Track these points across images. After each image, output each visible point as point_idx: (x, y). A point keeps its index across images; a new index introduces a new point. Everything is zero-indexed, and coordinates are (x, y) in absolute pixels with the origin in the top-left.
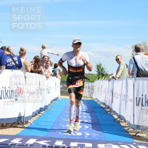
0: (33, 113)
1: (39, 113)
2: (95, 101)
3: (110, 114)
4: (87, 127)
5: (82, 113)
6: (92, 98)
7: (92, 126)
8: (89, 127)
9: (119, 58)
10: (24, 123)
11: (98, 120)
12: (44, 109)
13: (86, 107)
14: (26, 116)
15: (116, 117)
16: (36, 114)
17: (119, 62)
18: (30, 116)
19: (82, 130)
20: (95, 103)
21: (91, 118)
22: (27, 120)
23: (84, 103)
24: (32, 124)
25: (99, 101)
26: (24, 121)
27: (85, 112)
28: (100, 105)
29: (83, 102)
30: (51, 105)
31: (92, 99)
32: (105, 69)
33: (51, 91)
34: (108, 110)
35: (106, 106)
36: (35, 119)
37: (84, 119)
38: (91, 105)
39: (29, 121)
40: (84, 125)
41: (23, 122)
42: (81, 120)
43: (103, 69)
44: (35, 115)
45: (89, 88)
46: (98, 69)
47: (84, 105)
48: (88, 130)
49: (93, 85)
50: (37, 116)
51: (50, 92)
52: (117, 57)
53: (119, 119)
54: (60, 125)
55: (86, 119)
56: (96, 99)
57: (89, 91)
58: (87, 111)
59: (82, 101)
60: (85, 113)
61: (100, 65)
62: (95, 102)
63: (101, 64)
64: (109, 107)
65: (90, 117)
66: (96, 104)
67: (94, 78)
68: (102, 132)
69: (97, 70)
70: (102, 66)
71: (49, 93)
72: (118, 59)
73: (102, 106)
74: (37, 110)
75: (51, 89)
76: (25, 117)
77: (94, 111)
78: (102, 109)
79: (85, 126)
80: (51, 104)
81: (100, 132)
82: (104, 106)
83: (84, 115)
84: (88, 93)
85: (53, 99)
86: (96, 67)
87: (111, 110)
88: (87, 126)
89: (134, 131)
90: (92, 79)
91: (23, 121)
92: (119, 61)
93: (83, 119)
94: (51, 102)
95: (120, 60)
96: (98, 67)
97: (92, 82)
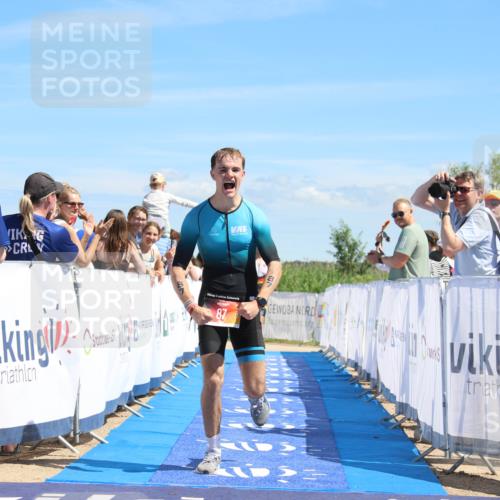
0: (109, 404)
1: (129, 405)
2: (329, 354)
3: (374, 398)
4: (290, 448)
5: (280, 401)
6: (317, 344)
7: (308, 443)
8: (299, 448)
9: (403, 210)
10: (78, 440)
11: (330, 420)
12: (152, 389)
13: (296, 376)
14: (82, 415)
15: (390, 408)
16: (120, 409)
17: (402, 224)
18: (97, 416)
19: (271, 460)
20: (328, 361)
21: (308, 415)
22: (86, 431)
23: (289, 364)
24: (102, 442)
25: (338, 355)
26: (75, 434)
27: (290, 394)
28: (343, 369)
29: (288, 362)
30: (175, 373)
31: (317, 349)
32: (362, 246)
33: (172, 328)
34: (367, 386)
35: (360, 374)
36: (116, 426)
37: (283, 421)
38: (312, 370)
39: (92, 433)
40: (282, 440)
41: (74, 438)
42: (273, 422)
43: (355, 244)
44: (115, 409)
45: (307, 312)
46: (339, 248)
47: (288, 372)
48: (291, 458)
49: (320, 303)
50: (123, 413)
51: (170, 332)
52: (396, 206)
53: (400, 418)
54: (198, 444)
55: (290, 419)
56: (332, 349)
57: (309, 324)
58: (297, 390)
59: (285, 358)
60: (287, 400)
61: (346, 233)
62: (327, 358)
63: (348, 231)
64: (368, 377)
65: (304, 412)
66: (328, 367)
67: (326, 276)
68: (339, 464)
69: (335, 250)
70: (354, 235)
71: (165, 333)
72: (402, 214)
73: (350, 373)
74: (123, 395)
75: (172, 321)
76: (81, 421)
77: (319, 389)
78: (347, 384)
79: (284, 444)
80: (173, 371)
81: (331, 464)
82: (355, 374)
83: (284, 406)
84: (304, 329)
85: (182, 354)
86: (332, 241)
87: (376, 387)
88: (291, 443)
89: (448, 457)
90: (319, 280)
91: (72, 435)
92: (402, 220)
93: (279, 420)
94: (176, 365)
95: (406, 216)
96: (337, 239)
97: (318, 292)
